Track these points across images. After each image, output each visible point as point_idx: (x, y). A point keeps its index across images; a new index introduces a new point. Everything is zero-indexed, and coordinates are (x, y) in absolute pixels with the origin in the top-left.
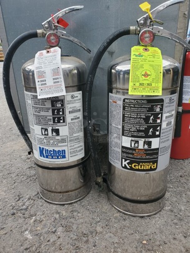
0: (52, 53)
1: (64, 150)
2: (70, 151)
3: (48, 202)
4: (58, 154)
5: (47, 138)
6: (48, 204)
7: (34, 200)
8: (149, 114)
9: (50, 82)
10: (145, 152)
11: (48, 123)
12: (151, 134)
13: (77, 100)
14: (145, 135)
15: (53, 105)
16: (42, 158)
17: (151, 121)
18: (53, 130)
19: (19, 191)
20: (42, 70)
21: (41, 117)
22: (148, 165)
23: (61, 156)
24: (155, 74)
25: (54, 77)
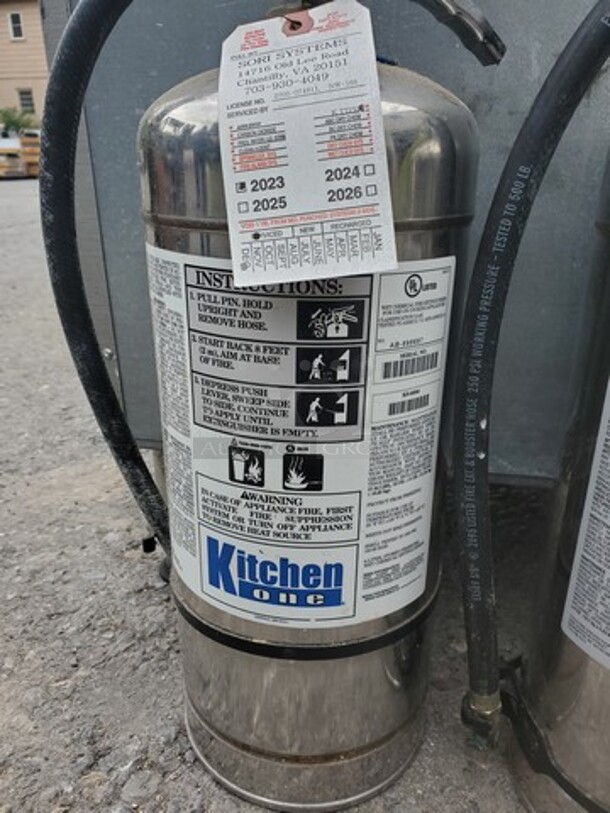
0: (320, 29)
1: (339, 567)
3: (230, 792)
4: (306, 583)
5: (253, 497)
6: (229, 803)
9: (306, 193)
11: (267, 421)
15: (305, 329)
16: (220, 593)
18: (288, 461)
19: (92, 712)
20: (265, 119)
21: (235, 389)
23: (320, 592)
25: (333, 165)
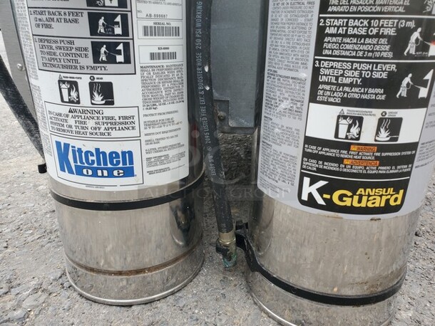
1: (130, 153)
2: (149, 156)
3: (87, 299)
5: (75, 111)
6: (86, 304)
7: (50, 294)
8: (410, 20)
10: (378, 154)
11: (77, 61)
12: (404, 94)
14: (386, 98)
16: (66, 175)
17: (411, 48)
21: (56, 42)
22: (381, 196)
23: (121, 169)
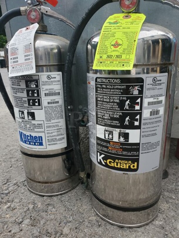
0: (30, 29)
2: (48, 138)
3: (30, 191)
4: (35, 140)
5: (24, 121)
6: (29, 193)
7: (19, 187)
8: (124, 97)
9: (21, 59)
10: (121, 146)
11: (23, 105)
12: (127, 124)
13: (55, 81)
14: (120, 124)
15: (27, 86)
16: (22, 143)
17: (127, 107)
18: (28, 113)
20: (15, 46)
21: (18, 98)
22: (126, 164)
23: (38, 142)
24: (127, 43)
25: (26, 54)
